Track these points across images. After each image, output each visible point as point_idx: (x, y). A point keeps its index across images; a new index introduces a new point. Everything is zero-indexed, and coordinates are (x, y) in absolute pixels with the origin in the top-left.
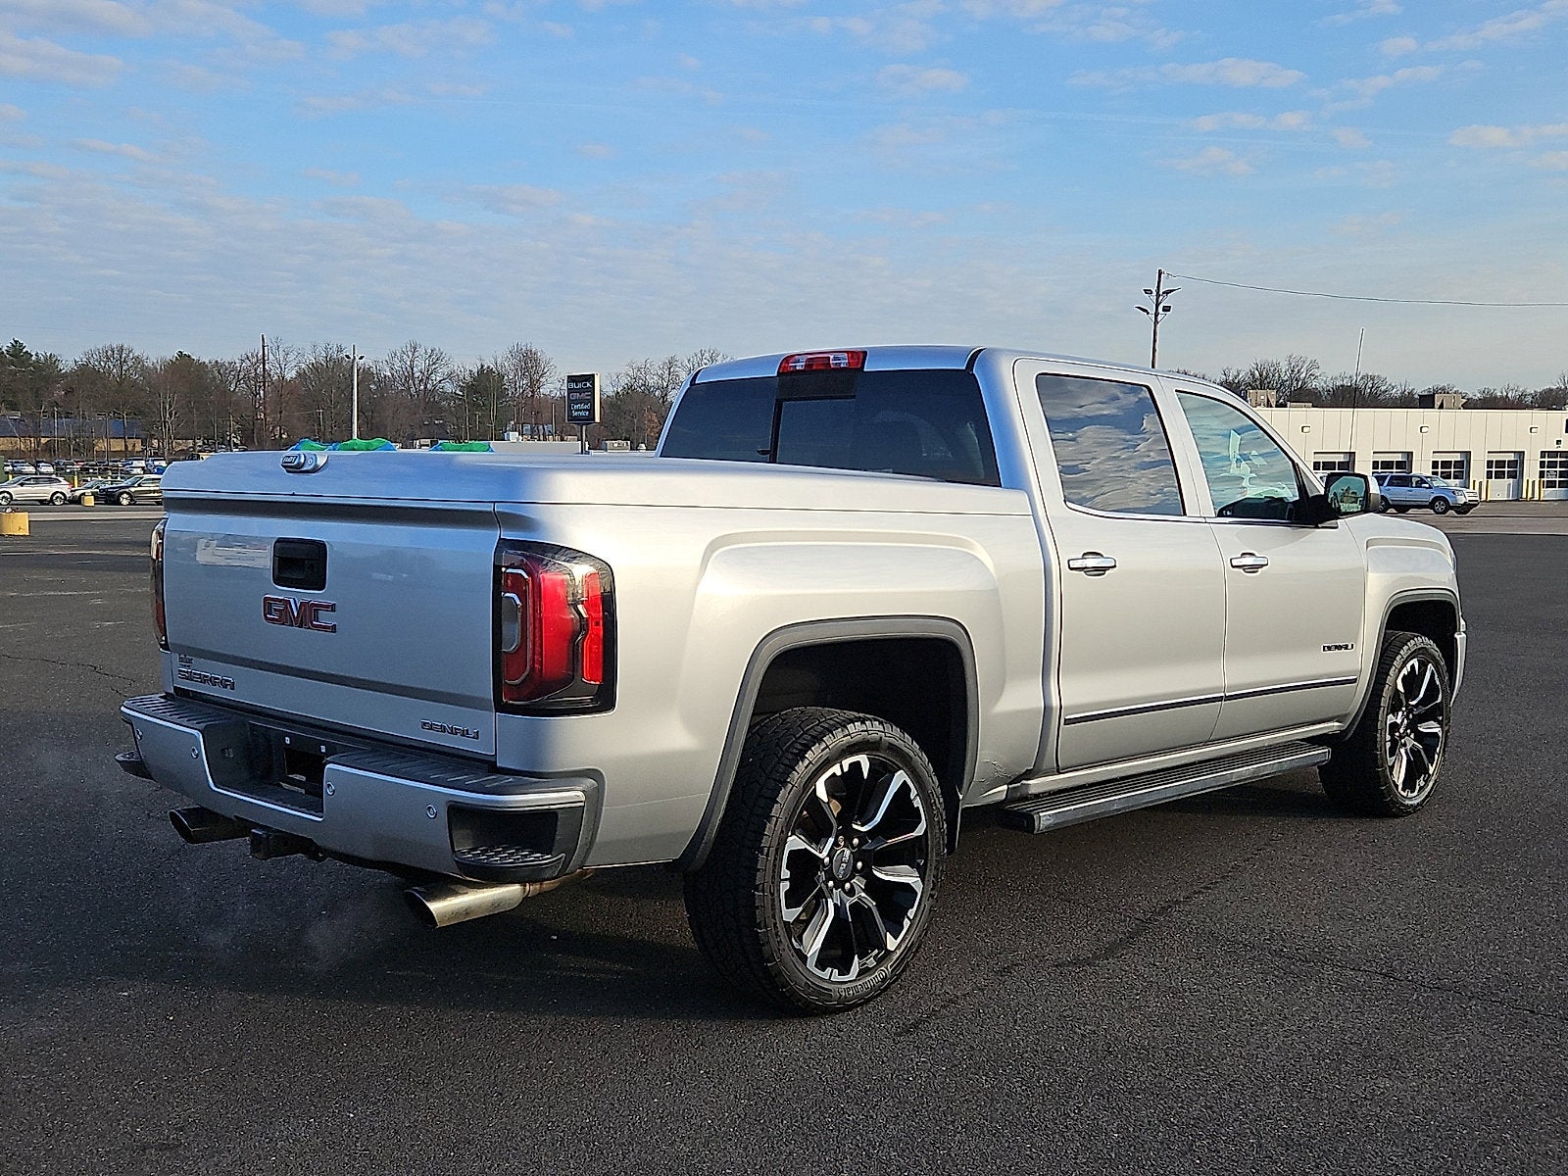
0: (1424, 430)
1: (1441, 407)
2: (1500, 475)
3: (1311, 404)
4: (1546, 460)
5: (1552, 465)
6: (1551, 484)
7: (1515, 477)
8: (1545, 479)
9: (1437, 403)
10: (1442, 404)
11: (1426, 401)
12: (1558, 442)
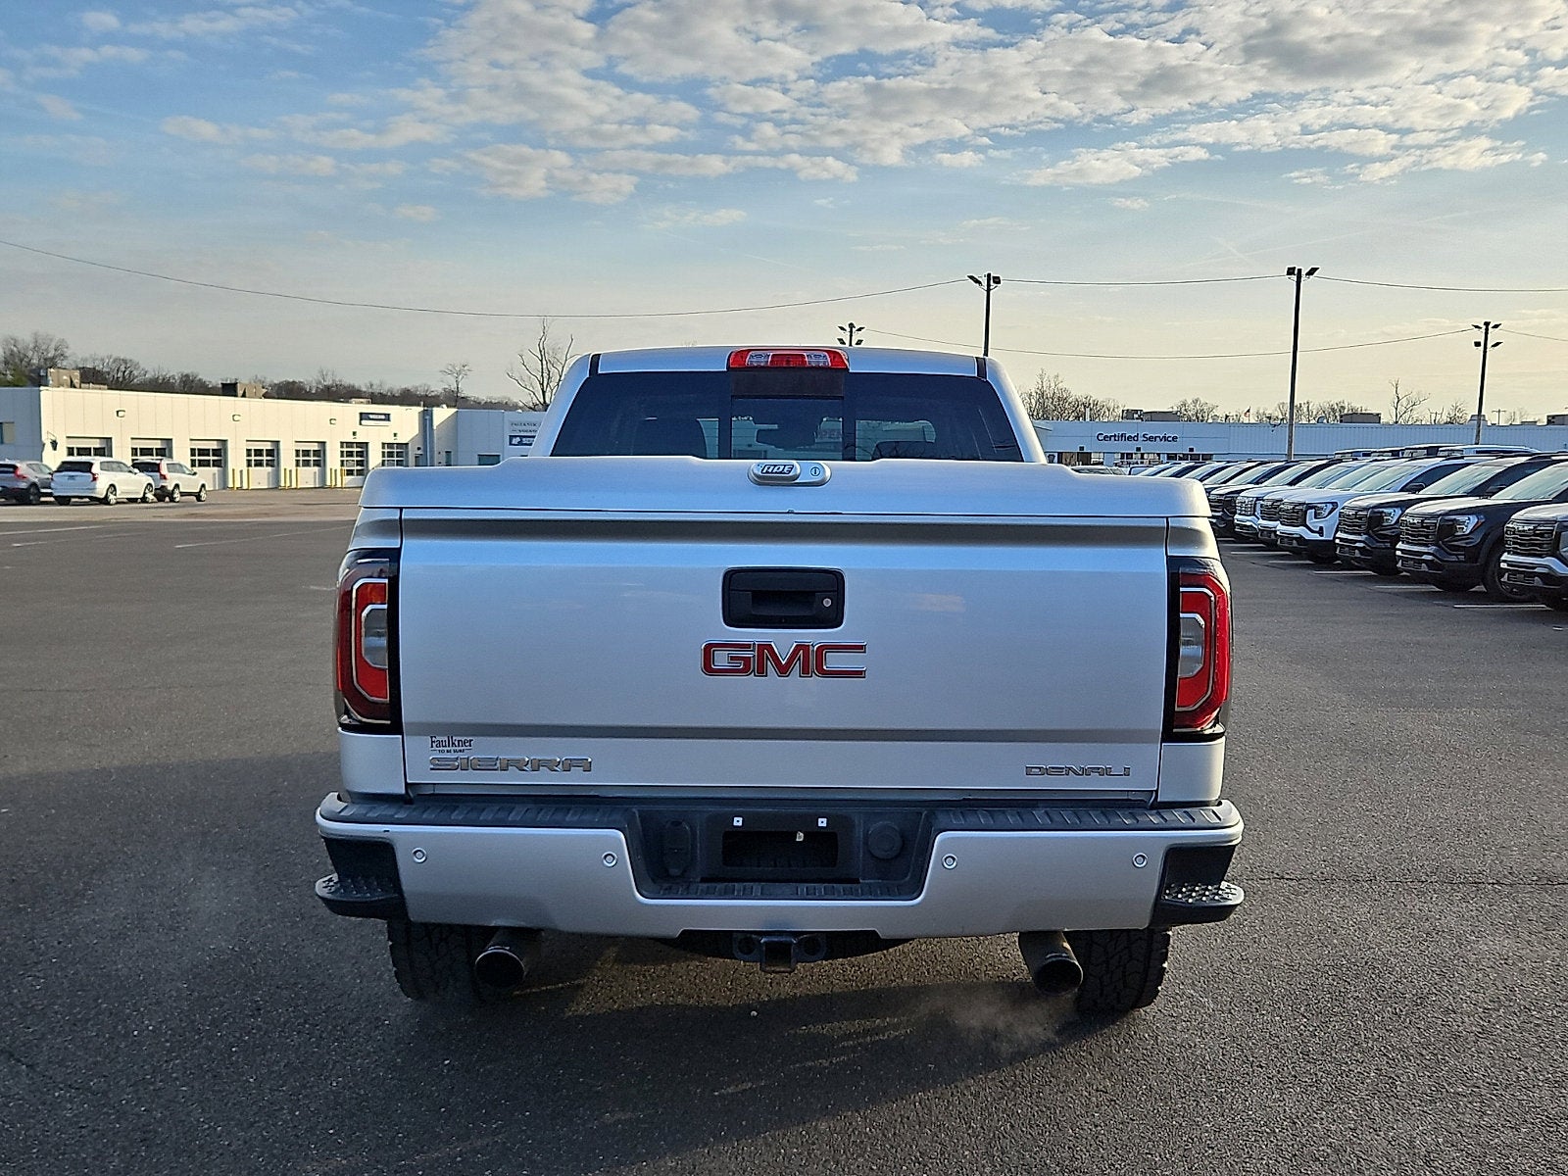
0: (236, 418)
1: (244, 396)
2: (306, 463)
3: (106, 387)
4: (345, 450)
5: (350, 454)
6: (350, 473)
7: (318, 465)
8: (345, 468)
9: (240, 392)
10: (244, 392)
11: (229, 390)
12: (354, 433)
